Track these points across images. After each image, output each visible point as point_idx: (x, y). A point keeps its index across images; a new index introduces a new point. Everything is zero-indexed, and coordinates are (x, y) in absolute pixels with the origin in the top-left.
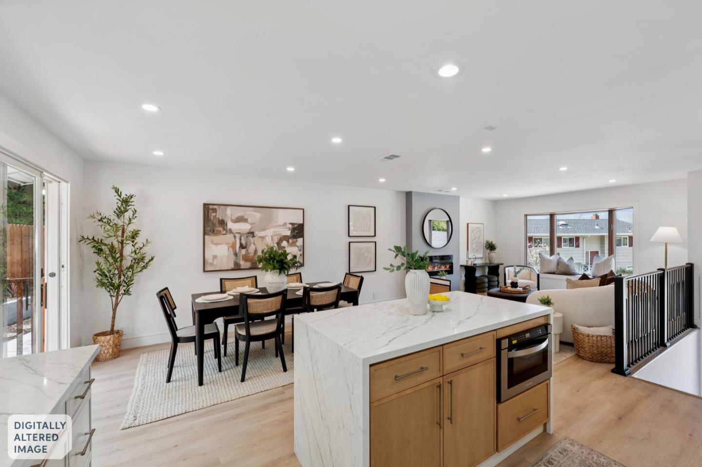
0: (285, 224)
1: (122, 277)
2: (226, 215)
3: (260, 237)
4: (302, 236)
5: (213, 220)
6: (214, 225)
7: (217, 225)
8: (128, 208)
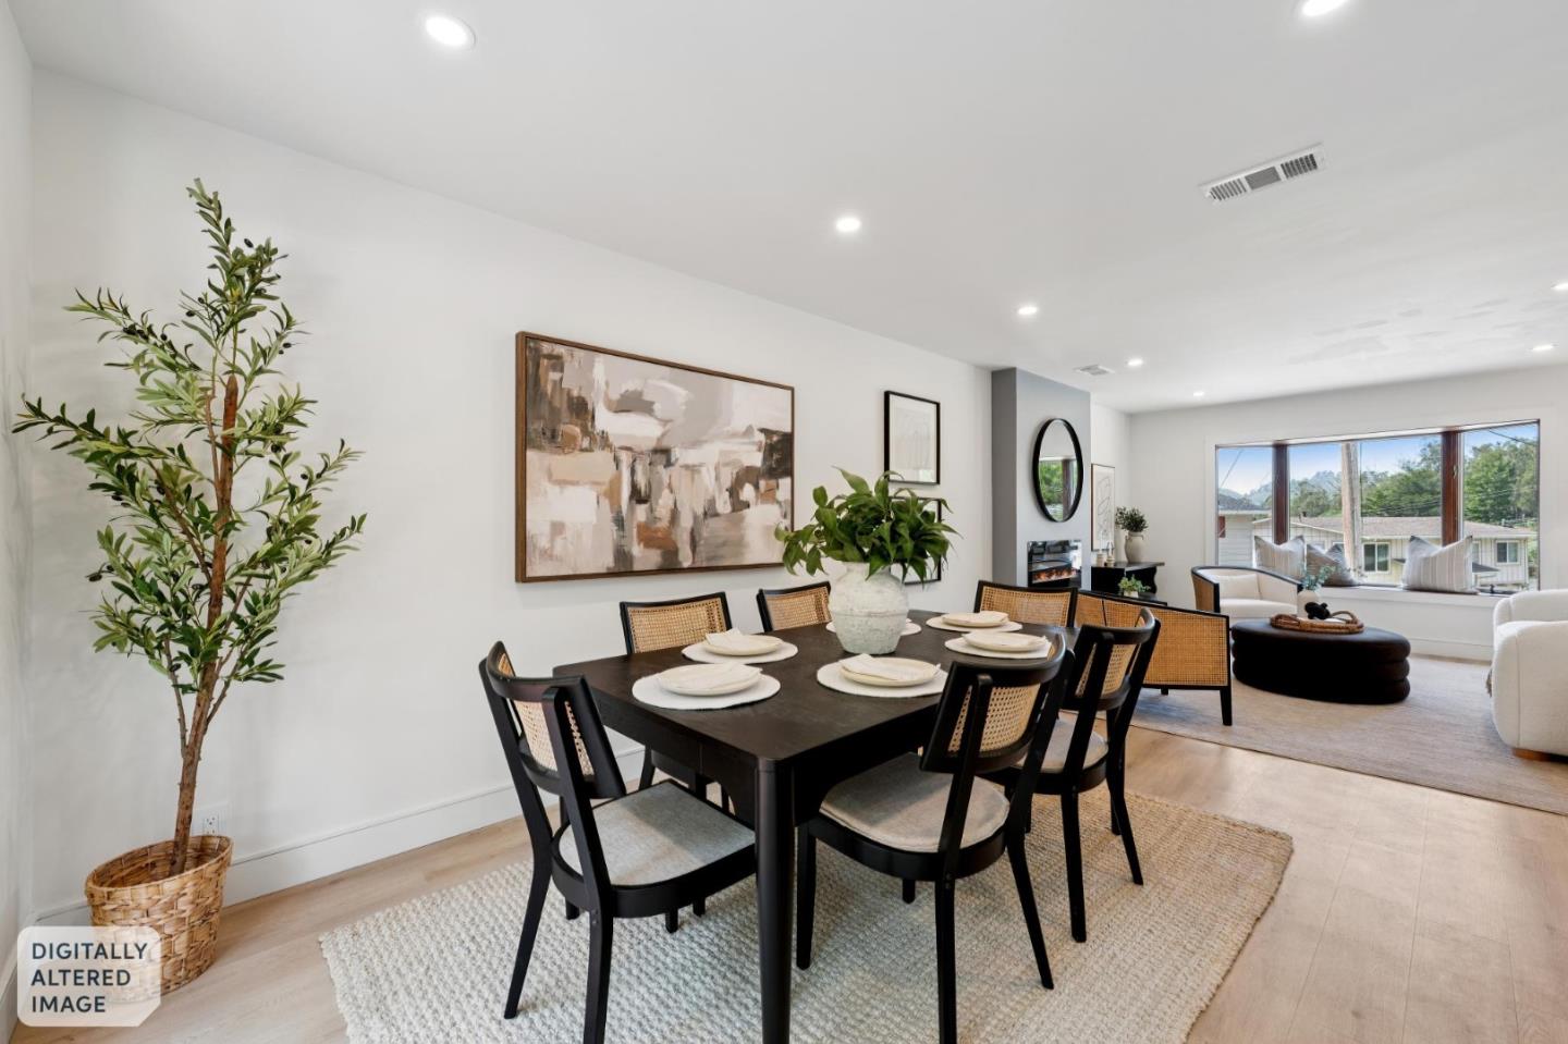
0: (749, 431)
1: (227, 605)
2: (591, 383)
3: (687, 467)
4: (789, 473)
5: (552, 397)
6: (554, 411)
7: (565, 415)
8: (256, 302)
